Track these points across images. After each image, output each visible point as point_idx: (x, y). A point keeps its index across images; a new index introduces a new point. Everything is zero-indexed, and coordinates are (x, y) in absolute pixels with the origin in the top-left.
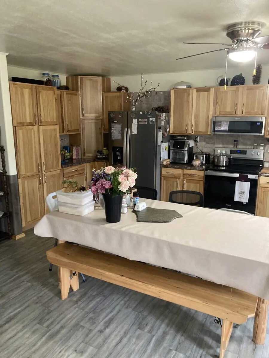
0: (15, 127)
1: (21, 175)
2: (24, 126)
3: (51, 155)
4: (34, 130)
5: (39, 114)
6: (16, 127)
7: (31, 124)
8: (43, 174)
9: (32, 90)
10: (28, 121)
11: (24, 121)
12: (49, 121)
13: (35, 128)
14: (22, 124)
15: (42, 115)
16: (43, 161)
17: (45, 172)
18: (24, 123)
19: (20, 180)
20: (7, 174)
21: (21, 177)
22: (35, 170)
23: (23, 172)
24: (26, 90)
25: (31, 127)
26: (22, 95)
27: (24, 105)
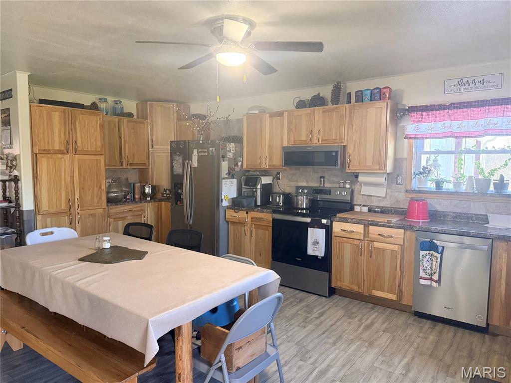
0: (36, 154)
1: (41, 211)
2: (49, 154)
3: (91, 191)
4: (65, 160)
5: (74, 141)
6: (38, 155)
7: (61, 152)
8: (77, 212)
9: (65, 114)
10: (57, 148)
11: (50, 148)
12: (89, 149)
13: (67, 157)
14: (46, 152)
15: (79, 142)
16: (77, 196)
17: (79, 210)
18: (49, 150)
19: (39, 217)
20: (21, 209)
21: (41, 214)
22: (63, 207)
23: (45, 207)
24: (57, 113)
25: (60, 156)
26: (50, 118)
27: (52, 130)
